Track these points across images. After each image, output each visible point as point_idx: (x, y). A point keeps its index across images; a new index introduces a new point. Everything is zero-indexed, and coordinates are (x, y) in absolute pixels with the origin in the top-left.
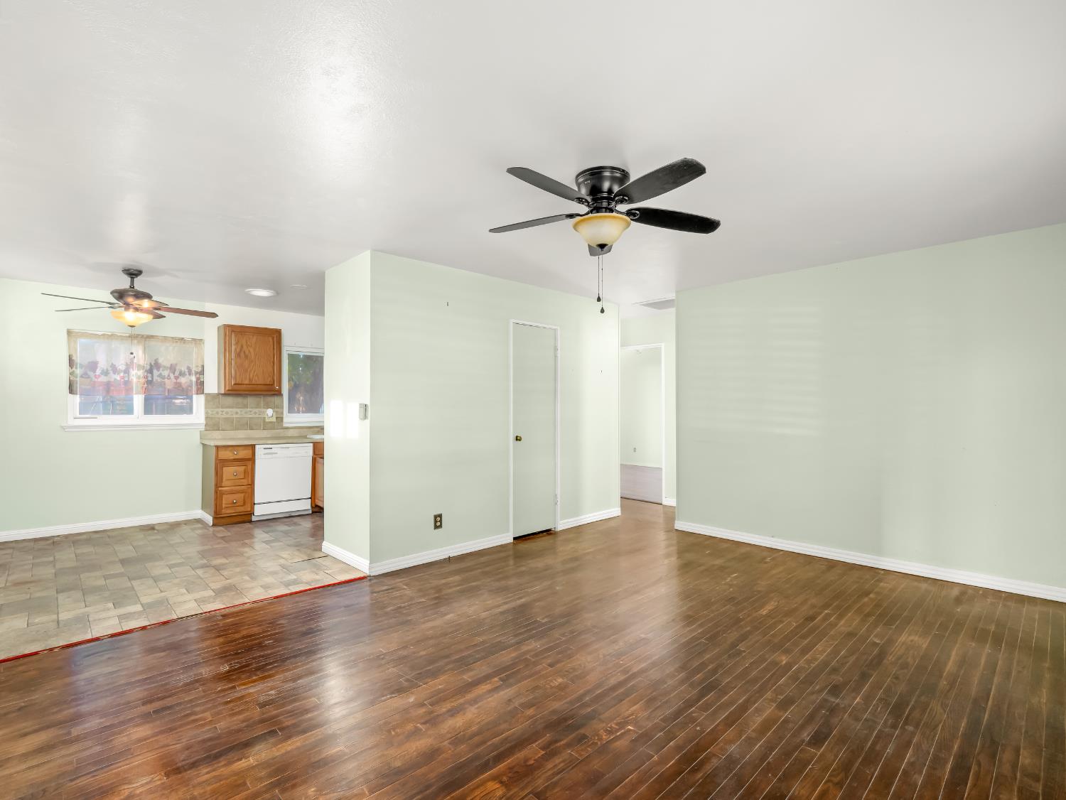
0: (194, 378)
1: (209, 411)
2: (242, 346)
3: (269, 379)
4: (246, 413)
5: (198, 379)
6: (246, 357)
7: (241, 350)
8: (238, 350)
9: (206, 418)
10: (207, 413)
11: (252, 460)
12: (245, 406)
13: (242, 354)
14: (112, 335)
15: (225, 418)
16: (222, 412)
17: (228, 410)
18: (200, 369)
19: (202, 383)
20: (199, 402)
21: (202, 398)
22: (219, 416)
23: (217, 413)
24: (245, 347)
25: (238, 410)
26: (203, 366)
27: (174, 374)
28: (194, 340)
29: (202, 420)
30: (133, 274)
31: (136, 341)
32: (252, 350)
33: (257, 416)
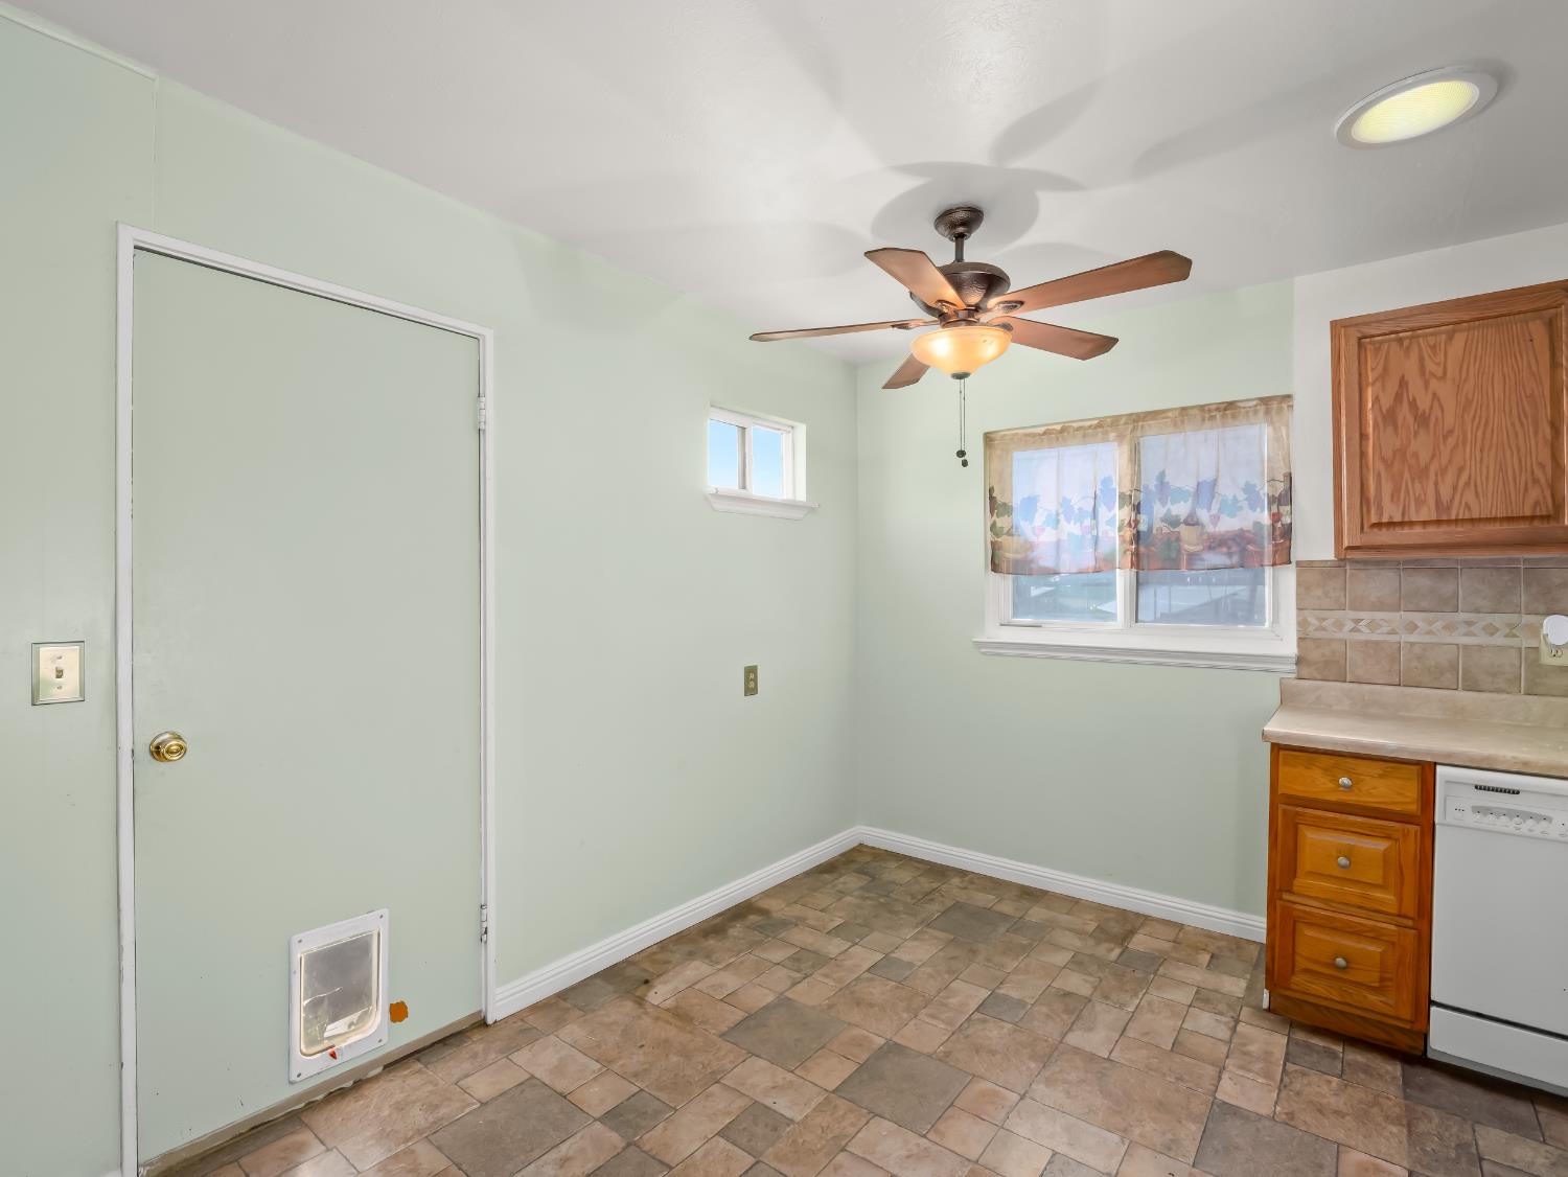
0: (1265, 518)
1: (1312, 620)
2: (1403, 383)
3: (1534, 494)
4: (1449, 627)
5: (1276, 517)
6: (1422, 420)
7: (1398, 398)
8: (1387, 402)
9: (1300, 639)
10: (1302, 624)
11: (1422, 822)
12: (1449, 604)
13: (1404, 412)
14: (1063, 430)
15: (1366, 643)
16: (1357, 621)
17: (1379, 615)
18: (1281, 487)
19: (1288, 532)
20: (1280, 588)
21: (1289, 577)
22: (1345, 634)
23: (1339, 625)
24: (1415, 386)
25: (1417, 618)
26: (1289, 477)
27: (1209, 509)
28: (1265, 401)
29: (1290, 648)
30: (961, 222)
31: (1112, 435)
32: (1445, 390)
33: (1498, 640)
